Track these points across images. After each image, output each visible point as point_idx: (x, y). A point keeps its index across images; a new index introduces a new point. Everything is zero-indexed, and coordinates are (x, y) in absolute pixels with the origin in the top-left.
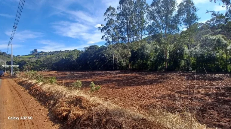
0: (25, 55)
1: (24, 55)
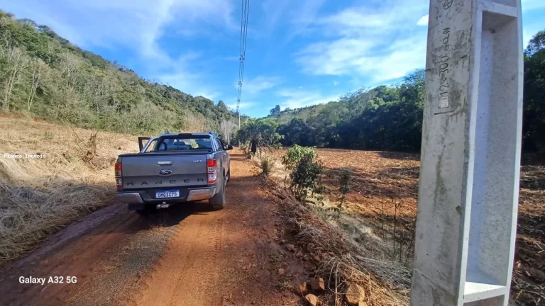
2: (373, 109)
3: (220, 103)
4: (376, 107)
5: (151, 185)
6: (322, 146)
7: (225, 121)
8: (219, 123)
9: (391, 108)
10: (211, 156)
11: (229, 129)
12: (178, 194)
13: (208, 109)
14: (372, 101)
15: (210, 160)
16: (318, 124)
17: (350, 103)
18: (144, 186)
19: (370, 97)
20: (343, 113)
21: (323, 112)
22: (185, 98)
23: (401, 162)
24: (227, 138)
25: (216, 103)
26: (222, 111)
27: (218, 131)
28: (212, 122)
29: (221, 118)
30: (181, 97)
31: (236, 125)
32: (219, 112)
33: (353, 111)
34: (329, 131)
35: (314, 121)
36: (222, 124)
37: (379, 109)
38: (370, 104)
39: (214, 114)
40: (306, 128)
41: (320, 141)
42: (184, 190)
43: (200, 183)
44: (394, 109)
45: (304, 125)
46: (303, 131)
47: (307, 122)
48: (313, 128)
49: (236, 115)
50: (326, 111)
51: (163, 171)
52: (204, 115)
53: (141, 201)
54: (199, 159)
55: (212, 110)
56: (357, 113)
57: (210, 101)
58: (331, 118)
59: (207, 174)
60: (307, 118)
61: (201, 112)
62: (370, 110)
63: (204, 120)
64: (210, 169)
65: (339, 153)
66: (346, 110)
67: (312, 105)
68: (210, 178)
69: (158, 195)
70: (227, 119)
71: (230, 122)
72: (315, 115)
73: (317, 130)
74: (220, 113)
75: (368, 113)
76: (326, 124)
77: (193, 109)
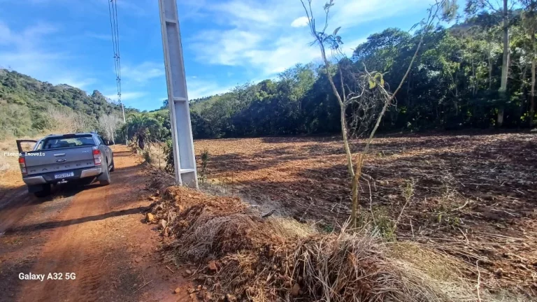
0: (156, 110)
1: (154, 110)
2: (259, 100)
3: (95, 93)
4: (261, 99)
5: (50, 170)
6: (219, 137)
7: (105, 116)
8: (97, 118)
9: (272, 100)
10: (95, 148)
11: (110, 124)
12: (72, 174)
13: (78, 101)
14: (258, 94)
15: (95, 150)
16: (212, 116)
17: (240, 95)
18: (45, 171)
19: (256, 91)
20: (235, 104)
21: (216, 104)
22: (40, 88)
23: (275, 145)
24: (110, 136)
25: (89, 93)
26: (99, 104)
27: (97, 129)
28: (85, 116)
29: (100, 112)
30: (33, 85)
31: (120, 120)
32: (95, 105)
33: (243, 102)
34: (224, 122)
35: (208, 113)
36: (101, 119)
37: (264, 100)
38: (256, 96)
39: (88, 107)
40: (202, 120)
41: (217, 132)
42: (78, 171)
43: (89, 165)
44: (275, 101)
45: (199, 117)
46: (198, 123)
47: (202, 114)
48: (208, 120)
49: (119, 108)
50: (220, 103)
51: (59, 160)
52: (74, 108)
53: (44, 181)
54: (87, 150)
55: (85, 103)
56: (247, 104)
57: (80, 91)
58: (225, 109)
59: (94, 159)
60: (201, 110)
61: (68, 104)
62: (256, 102)
63: (73, 115)
64: (95, 156)
65: (230, 142)
66: (238, 102)
67: (209, 96)
68: (97, 162)
69: (56, 177)
70: (108, 113)
71: (111, 116)
72: (209, 107)
73: (213, 122)
74: (97, 106)
75: (256, 104)
76: (221, 116)
77: (55, 101)
